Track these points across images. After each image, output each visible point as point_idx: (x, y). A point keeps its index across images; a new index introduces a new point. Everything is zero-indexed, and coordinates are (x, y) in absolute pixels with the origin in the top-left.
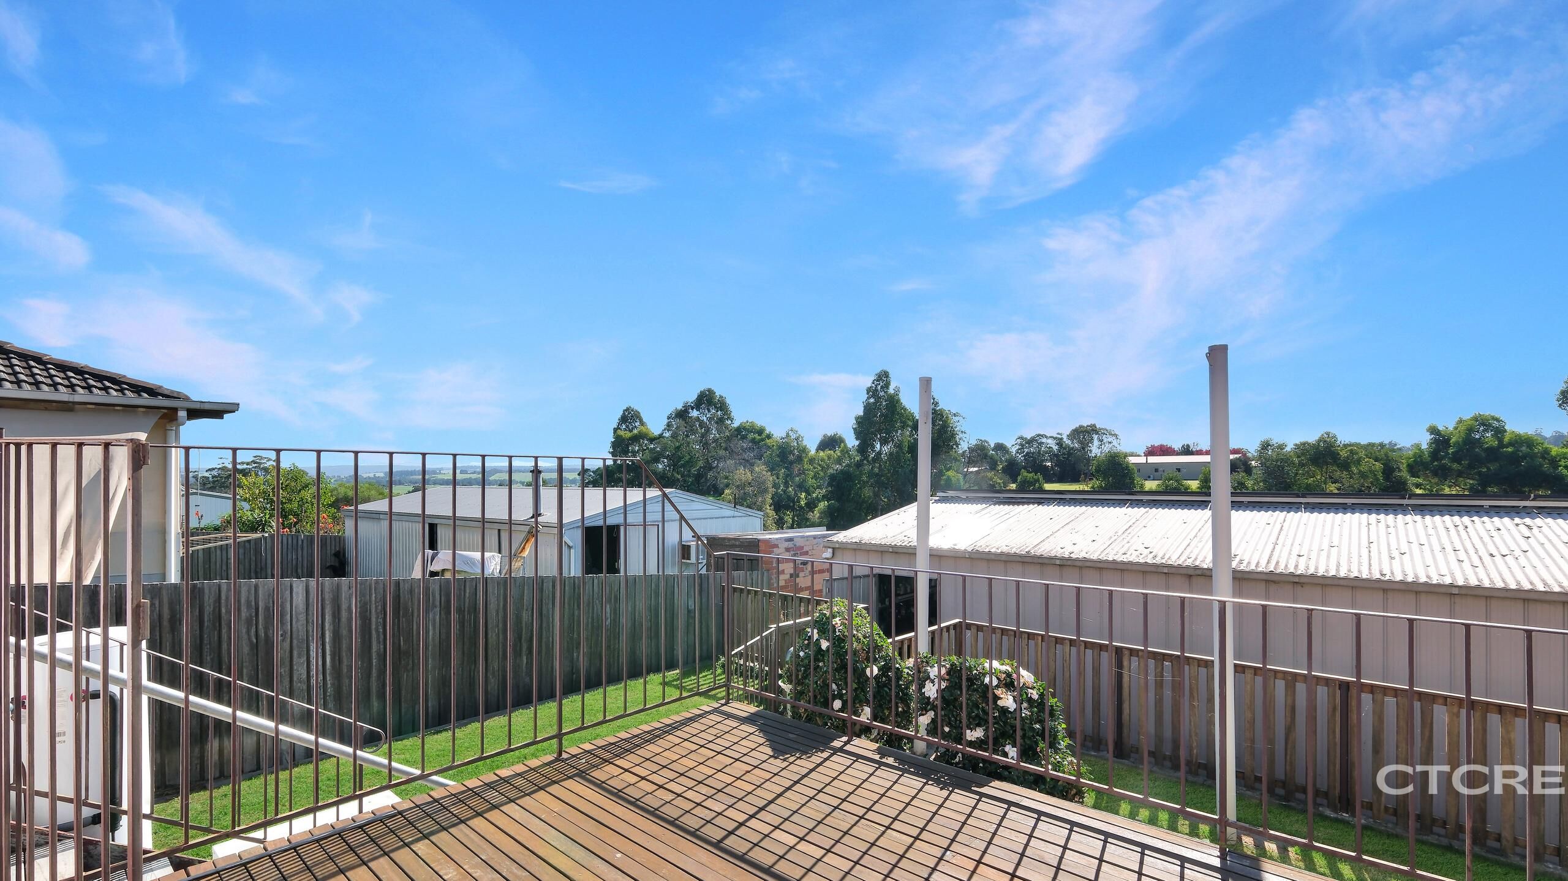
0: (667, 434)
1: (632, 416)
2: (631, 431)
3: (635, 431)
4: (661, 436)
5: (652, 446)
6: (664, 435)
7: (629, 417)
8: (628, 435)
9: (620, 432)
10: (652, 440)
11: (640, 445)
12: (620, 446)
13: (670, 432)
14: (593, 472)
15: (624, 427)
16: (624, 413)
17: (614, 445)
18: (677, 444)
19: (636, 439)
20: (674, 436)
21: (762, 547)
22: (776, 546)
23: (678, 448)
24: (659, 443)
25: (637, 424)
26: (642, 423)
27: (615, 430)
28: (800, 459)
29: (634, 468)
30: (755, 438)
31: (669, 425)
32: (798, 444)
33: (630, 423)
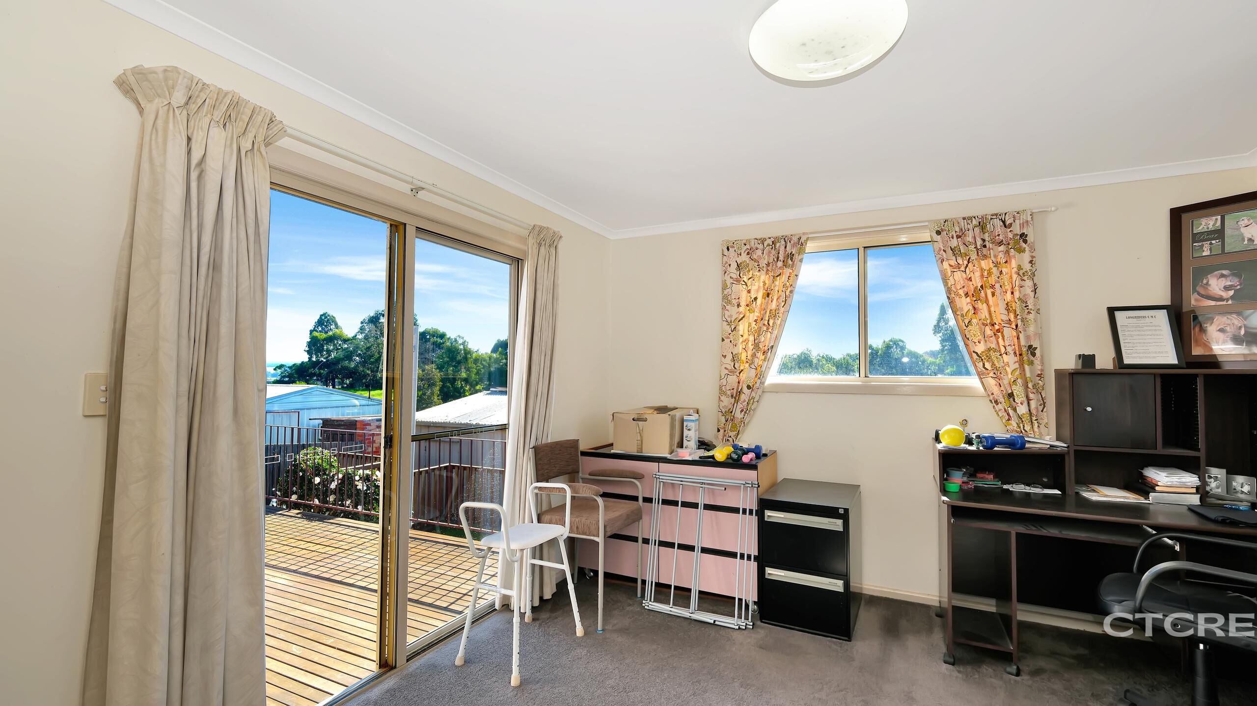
0: (360, 336)
1: (328, 320)
2: (326, 333)
3: (330, 333)
4: (354, 337)
5: (346, 346)
6: (358, 337)
7: (324, 321)
8: (324, 336)
9: (315, 334)
10: (345, 341)
11: (335, 345)
12: (314, 345)
13: (363, 335)
14: (289, 367)
15: (320, 329)
16: (320, 318)
17: (310, 344)
18: (368, 345)
19: (330, 340)
20: (366, 338)
21: (358, 425)
22: (369, 425)
23: (368, 348)
24: (351, 343)
25: (333, 327)
26: (337, 327)
27: (311, 332)
28: (466, 359)
29: (328, 364)
30: (437, 341)
31: (362, 330)
32: (464, 347)
33: (326, 326)
